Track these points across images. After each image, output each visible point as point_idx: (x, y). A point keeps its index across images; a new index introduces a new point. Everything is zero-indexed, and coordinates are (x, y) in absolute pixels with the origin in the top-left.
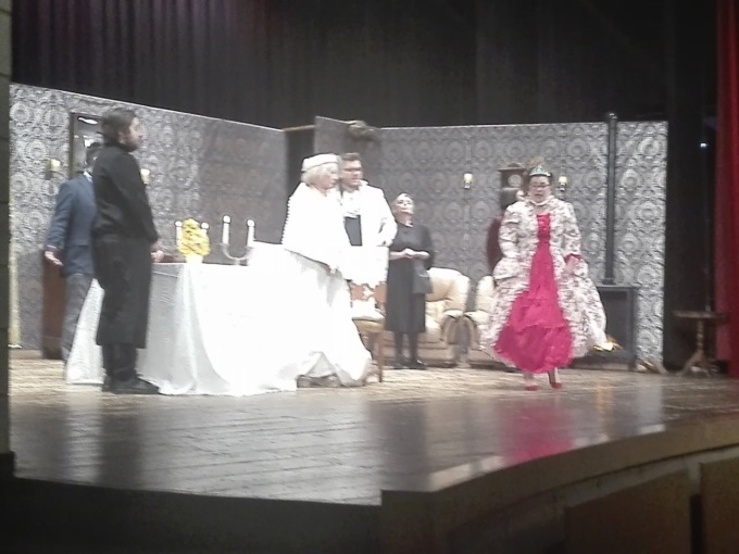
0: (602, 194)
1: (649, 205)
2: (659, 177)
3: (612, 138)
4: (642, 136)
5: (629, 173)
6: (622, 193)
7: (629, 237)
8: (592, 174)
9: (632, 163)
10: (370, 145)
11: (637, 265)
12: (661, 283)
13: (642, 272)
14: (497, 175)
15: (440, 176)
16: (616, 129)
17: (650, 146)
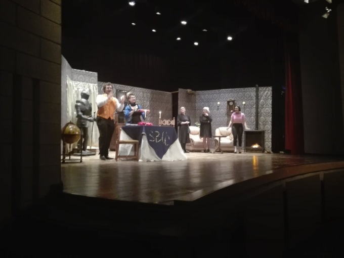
0: (255, 106)
1: (267, 109)
2: (270, 101)
3: (257, 91)
4: (265, 91)
5: (262, 101)
6: (260, 106)
7: (262, 117)
8: (252, 101)
9: (262, 98)
10: (193, 96)
11: (264, 125)
12: (271, 129)
13: (266, 126)
14: (226, 102)
15: (211, 103)
16: (258, 89)
17: (267, 93)
